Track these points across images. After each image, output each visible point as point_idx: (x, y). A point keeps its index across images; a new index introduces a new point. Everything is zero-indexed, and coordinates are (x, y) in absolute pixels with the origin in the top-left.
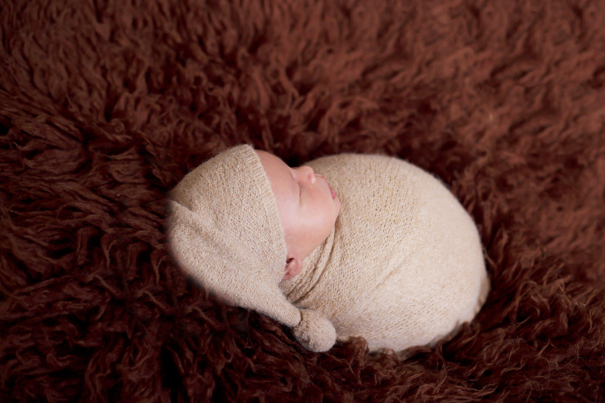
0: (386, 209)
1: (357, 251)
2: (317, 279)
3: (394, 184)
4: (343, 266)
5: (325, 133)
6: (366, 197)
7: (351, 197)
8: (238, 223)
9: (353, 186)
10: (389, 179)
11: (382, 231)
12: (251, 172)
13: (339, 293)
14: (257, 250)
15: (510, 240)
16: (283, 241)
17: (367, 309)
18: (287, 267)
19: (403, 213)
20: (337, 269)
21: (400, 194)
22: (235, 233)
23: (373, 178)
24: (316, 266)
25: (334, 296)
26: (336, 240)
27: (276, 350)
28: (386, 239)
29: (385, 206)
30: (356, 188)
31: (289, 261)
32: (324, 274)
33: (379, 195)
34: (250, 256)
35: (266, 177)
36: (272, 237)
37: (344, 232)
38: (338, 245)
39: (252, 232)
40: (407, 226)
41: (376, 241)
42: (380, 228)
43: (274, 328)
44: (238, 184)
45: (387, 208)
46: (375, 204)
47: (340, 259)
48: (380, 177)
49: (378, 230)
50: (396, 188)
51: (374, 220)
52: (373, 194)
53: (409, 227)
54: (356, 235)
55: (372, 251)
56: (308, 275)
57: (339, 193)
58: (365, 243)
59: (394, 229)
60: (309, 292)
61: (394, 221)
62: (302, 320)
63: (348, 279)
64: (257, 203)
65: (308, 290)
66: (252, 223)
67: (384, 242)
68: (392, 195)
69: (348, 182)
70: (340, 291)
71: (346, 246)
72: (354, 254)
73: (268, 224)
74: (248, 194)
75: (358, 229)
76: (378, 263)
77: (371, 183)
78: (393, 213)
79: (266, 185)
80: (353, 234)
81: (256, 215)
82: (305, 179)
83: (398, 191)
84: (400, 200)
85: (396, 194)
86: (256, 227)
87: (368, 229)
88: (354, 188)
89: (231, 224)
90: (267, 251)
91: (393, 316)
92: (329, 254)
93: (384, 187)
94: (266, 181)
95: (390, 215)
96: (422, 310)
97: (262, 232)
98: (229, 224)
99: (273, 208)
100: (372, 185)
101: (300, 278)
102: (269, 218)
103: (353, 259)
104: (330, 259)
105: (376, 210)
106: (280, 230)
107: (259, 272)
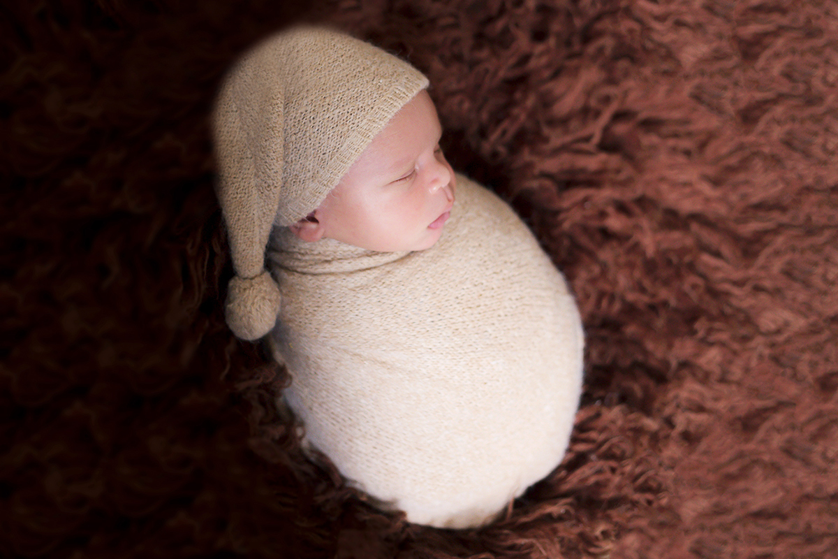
0: (466, 310)
1: (383, 301)
2: (317, 272)
3: (514, 306)
4: (352, 293)
5: (565, 204)
6: (466, 276)
7: (454, 258)
8: (308, 120)
9: (474, 253)
10: (518, 297)
11: (430, 319)
12: (383, 99)
13: (316, 309)
14: (293, 166)
15: (560, 519)
16: (326, 193)
17: (320, 359)
18: (303, 221)
19: (476, 336)
20: (344, 288)
21: (503, 320)
22: (294, 126)
23: (505, 274)
24: (333, 260)
25: (309, 306)
26: (383, 267)
27: (192, 266)
28: (423, 331)
29: (470, 308)
30: (472, 258)
31: (312, 219)
32: (328, 276)
33: (482, 293)
34: (278, 161)
35: (387, 120)
36: (320, 175)
37: (398, 271)
38: (376, 273)
39: (308, 146)
40: (460, 350)
41: (411, 319)
42: (432, 315)
43: (217, 249)
44: (357, 93)
45: (470, 311)
46: (463, 292)
47: (359, 284)
48: (512, 284)
49: (428, 314)
50: (509, 312)
51: (440, 302)
52: (476, 283)
53: (460, 353)
54: (403, 288)
55: (394, 321)
56: (317, 257)
57: (452, 240)
58: (399, 305)
59: (444, 334)
60: (297, 272)
61: (457, 330)
62: (252, 279)
63: (339, 309)
64: (346, 128)
65: (299, 270)
66: (318, 138)
67: (417, 329)
68: (494, 310)
69: (477, 244)
70: (320, 309)
71: (381, 283)
72: (376, 300)
73: (331, 159)
74: (350, 111)
75: (413, 287)
76: (384, 337)
77: (494, 275)
78: (467, 323)
79: (375, 125)
80: (402, 283)
81: (330, 136)
82: (428, 177)
83: (506, 315)
84: (493, 324)
85: (499, 316)
86: (318, 145)
87: (422, 299)
88: (471, 255)
89: (302, 113)
90: (302, 181)
91: (338, 401)
92: (358, 268)
93: (499, 295)
94: (381, 122)
95: (460, 320)
96: (370, 437)
97: (317, 158)
98: (299, 111)
99: (354, 152)
100: (492, 278)
101: (308, 251)
102: (337, 155)
103: (367, 301)
104: (352, 273)
105: (457, 298)
106: (334, 179)
107: (269, 186)
